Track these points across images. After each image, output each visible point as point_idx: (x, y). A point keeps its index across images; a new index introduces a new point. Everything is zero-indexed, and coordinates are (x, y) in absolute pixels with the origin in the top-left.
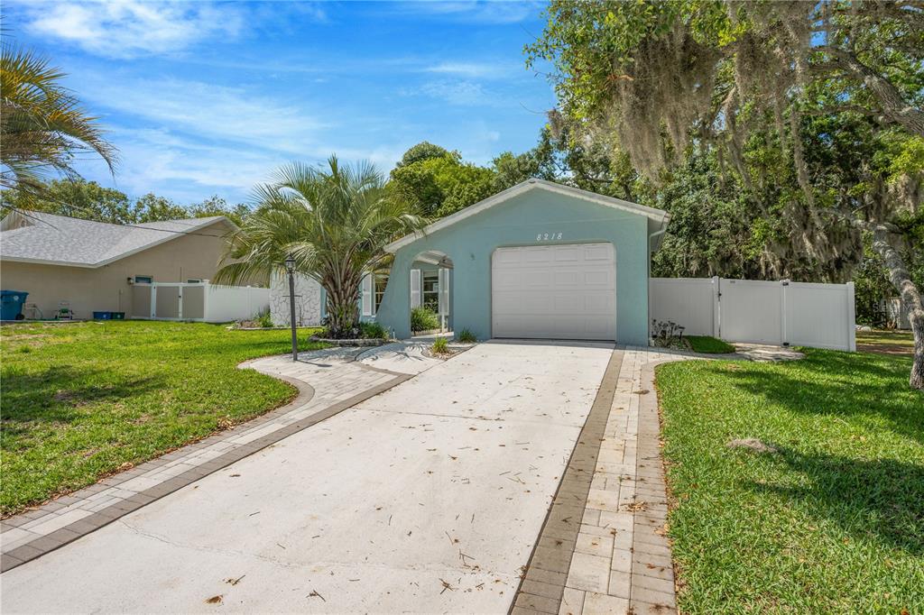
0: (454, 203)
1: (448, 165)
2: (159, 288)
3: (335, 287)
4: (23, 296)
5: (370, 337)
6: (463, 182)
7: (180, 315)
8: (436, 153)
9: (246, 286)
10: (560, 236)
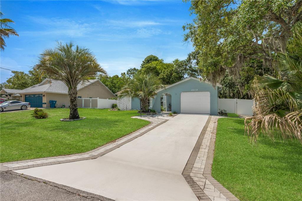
0: (162, 75)
1: (160, 63)
2: (85, 99)
3: (144, 101)
4: (56, 102)
5: (153, 112)
6: (165, 68)
7: (91, 107)
8: (155, 59)
9: (107, 99)
10: (197, 90)
